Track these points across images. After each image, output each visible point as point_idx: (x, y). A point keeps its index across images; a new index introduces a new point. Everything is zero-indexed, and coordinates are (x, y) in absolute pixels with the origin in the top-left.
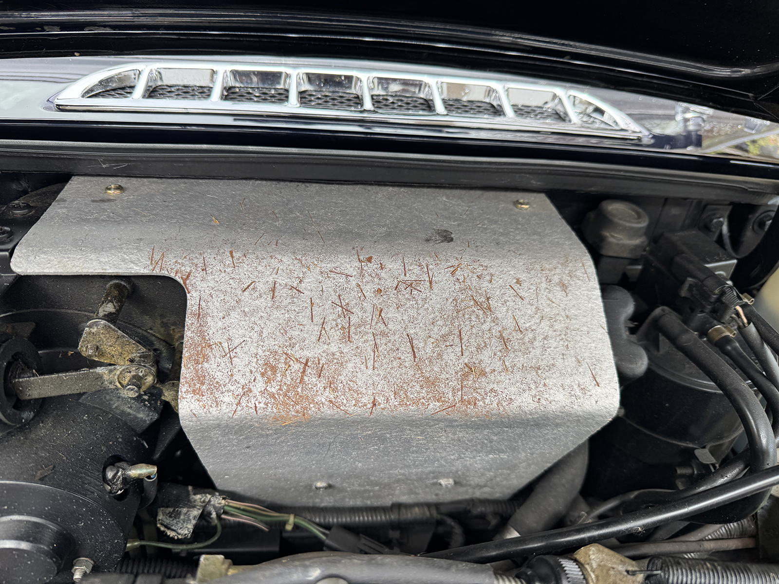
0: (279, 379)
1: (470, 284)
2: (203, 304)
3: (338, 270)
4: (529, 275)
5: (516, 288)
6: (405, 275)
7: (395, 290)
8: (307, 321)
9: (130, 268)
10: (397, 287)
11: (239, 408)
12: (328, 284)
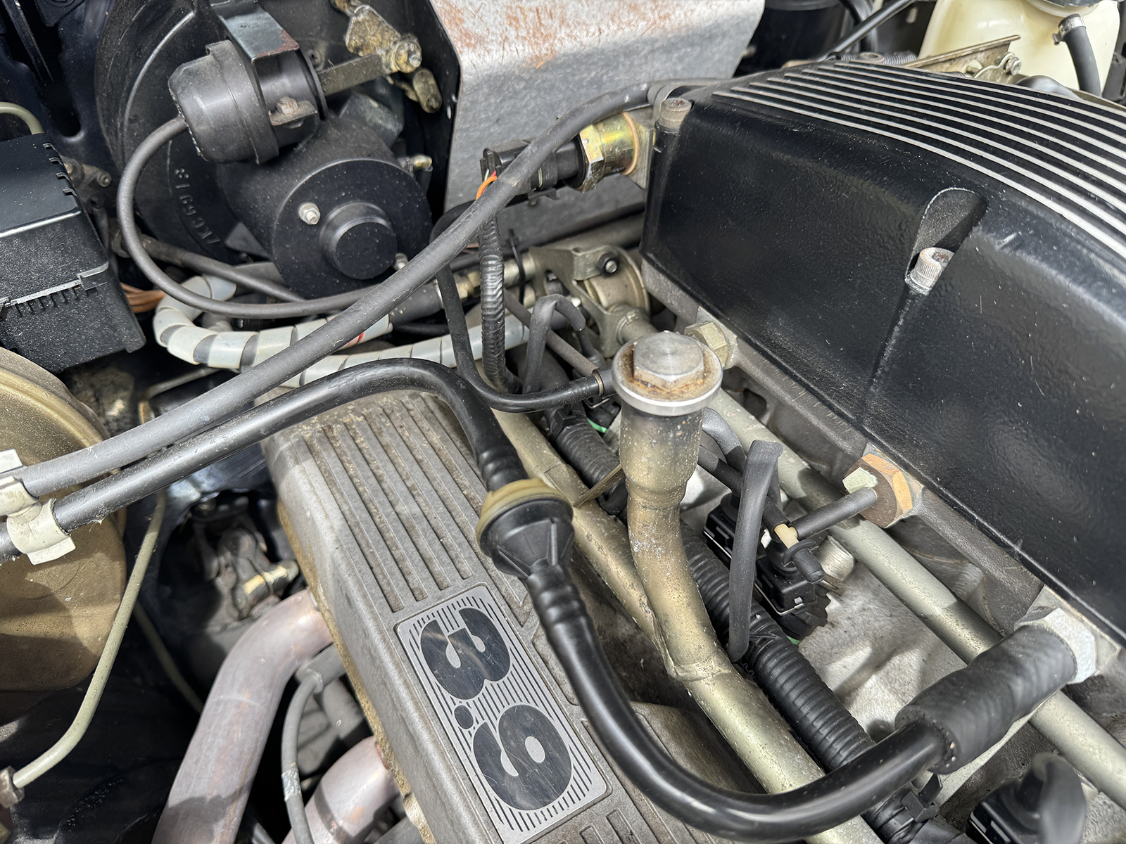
0: (524, 26)
11: (506, 53)
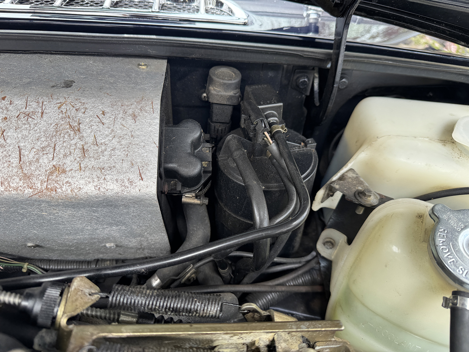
1: (69, 114)
4: (112, 109)
5: (100, 117)
6: (26, 108)
7: (17, 118)
10: (18, 116)
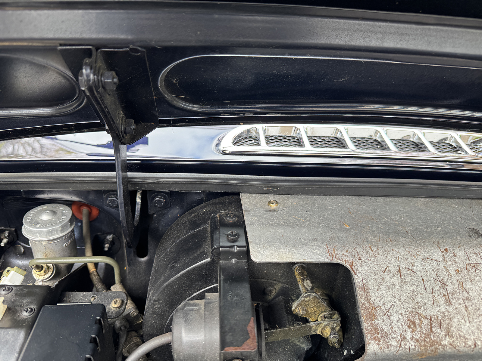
0: (419, 330)
2: (365, 281)
3: (431, 258)
6: (469, 260)
7: (466, 270)
8: (423, 291)
9: (319, 259)
10: (467, 268)
12: (428, 267)
